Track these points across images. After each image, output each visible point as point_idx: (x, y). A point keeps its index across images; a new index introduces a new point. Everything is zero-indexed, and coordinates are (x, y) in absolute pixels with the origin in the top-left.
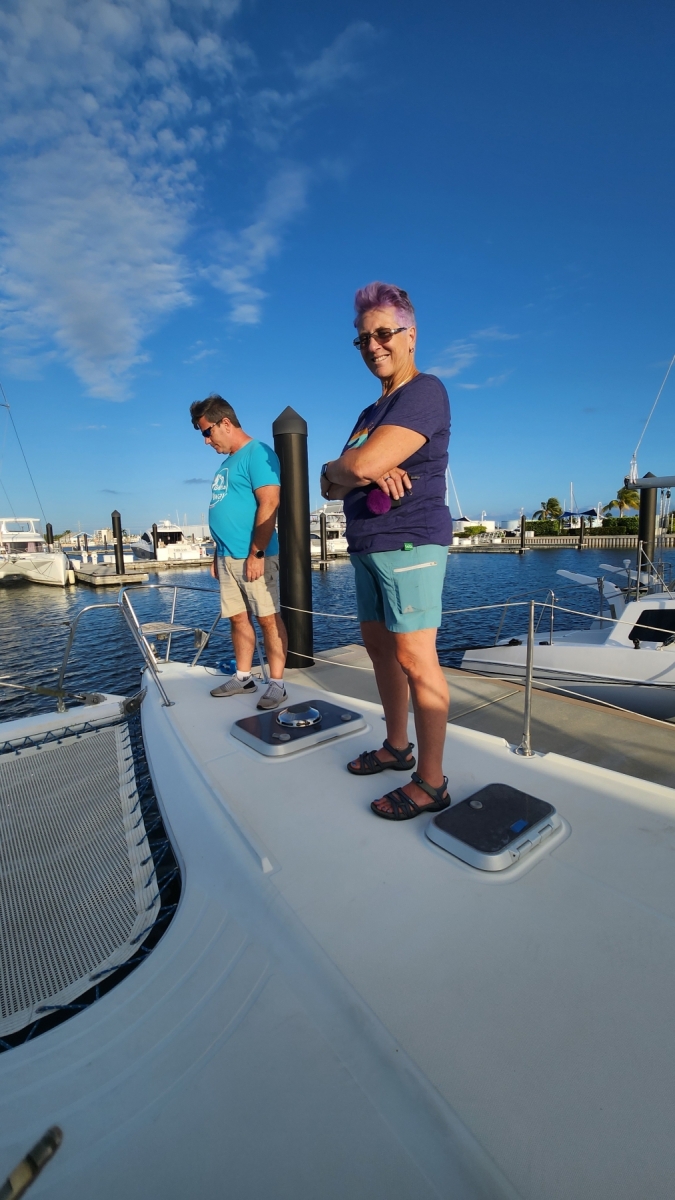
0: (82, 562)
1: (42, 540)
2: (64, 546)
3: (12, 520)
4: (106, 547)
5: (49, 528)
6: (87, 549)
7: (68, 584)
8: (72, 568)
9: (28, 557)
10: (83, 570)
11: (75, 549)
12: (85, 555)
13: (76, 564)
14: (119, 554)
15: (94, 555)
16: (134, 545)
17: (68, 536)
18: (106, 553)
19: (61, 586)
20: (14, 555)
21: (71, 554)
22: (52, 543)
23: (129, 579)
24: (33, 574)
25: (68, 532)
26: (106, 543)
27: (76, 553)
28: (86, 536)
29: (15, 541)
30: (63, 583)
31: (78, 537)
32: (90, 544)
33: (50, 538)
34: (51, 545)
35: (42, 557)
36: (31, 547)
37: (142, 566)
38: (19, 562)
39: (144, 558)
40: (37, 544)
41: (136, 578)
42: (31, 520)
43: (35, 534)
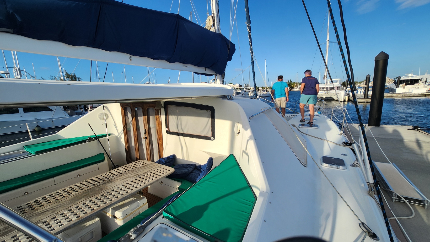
9: (334, 91)
20: (329, 91)
29: (331, 86)
30: (343, 101)
35: (339, 91)
36: (335, 88)
38: (329, 93)
40: (338, 87)
43: (338, 84)
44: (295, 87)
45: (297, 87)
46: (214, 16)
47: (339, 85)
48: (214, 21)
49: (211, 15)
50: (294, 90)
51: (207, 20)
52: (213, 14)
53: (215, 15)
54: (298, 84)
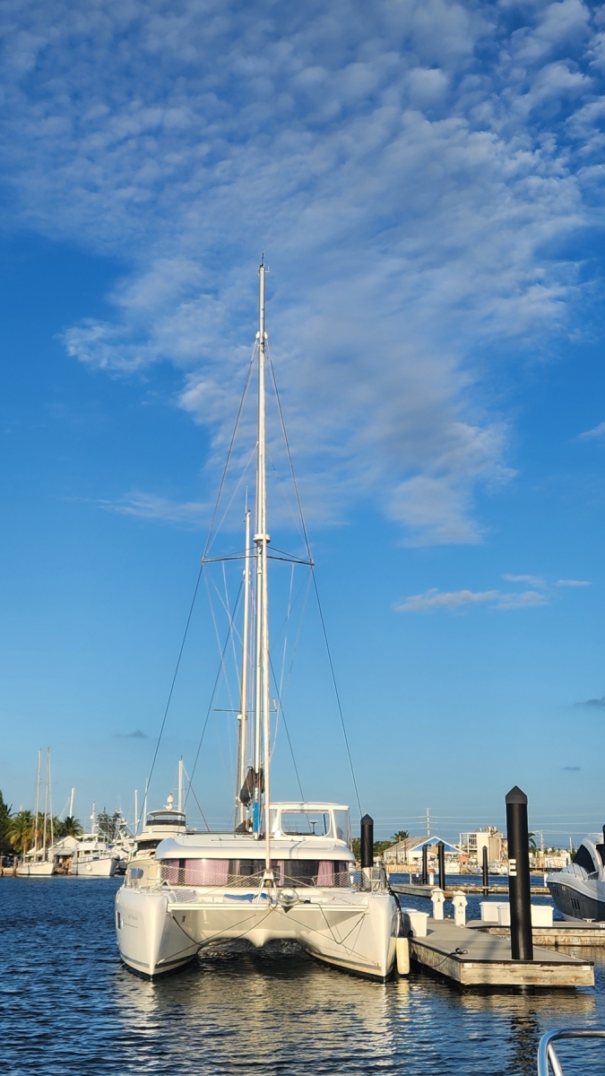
0: (432, 915)
1: (346, 856)
2: (392, 869)
3: (295, 806)
4: (487, 876)
5: (367, 825)
6: (442, 880)
7: (393, 976)
8: (407, 932)
9: (318, 896)
10: (433, 940)
11: (415, 880)
12: (438, 897)
13: (419, 921)
14: (519, 902)
15: (460, 901)
16: (556, 878)
17: (402, 845)
18: (487, 896)
19: (377, 979)
20: (288, 892)
21: (407, 895)
22: (371, 864)
23: (545, 977)
24: (323, 941)
25: (403, 835)
26: (485, 867)
27: (418, 890)
28: (442, 847)
29: (294, 857)
30: (383, 973)
31: (425, 850)
32: (452, 868)
33: (367, 848)
34: (366, 870)
35: (345, 899)
36: (325, 874)
37: (575, 937)
38: (297, 908)
39: (582, 916)
40: (338, 865)
41: (563, 976)
42: (331, 808)
43: (335, 840)
44: (32, 851)
45: (43, 850)
47: (337, 848)
50: (23, 869)
54: (49, 831)
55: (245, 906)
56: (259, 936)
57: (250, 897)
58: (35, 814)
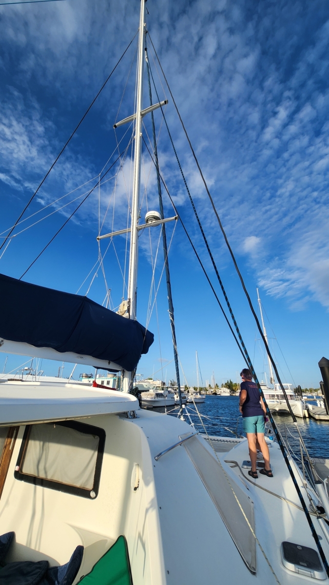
1: (293, 394)
7: (305, 417)
8: (307, 409)
10: (313, 411)
13: (310, 407)
30: (302, 416)
40: (291, 396)
43: (291, 391)
46: (129, 301)
48: (129, 306)
49: (127, 300)
51: (121, 305)
52: (130, 299)
53: (131, 301)
55: (273, 403)
56: (277, 409)
57: (274, 401)
58: (237, 383)
